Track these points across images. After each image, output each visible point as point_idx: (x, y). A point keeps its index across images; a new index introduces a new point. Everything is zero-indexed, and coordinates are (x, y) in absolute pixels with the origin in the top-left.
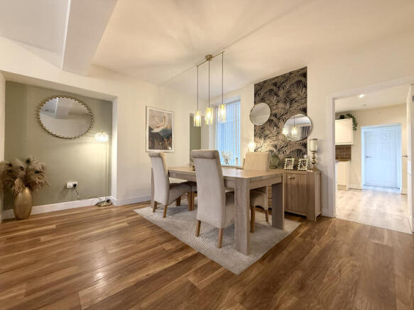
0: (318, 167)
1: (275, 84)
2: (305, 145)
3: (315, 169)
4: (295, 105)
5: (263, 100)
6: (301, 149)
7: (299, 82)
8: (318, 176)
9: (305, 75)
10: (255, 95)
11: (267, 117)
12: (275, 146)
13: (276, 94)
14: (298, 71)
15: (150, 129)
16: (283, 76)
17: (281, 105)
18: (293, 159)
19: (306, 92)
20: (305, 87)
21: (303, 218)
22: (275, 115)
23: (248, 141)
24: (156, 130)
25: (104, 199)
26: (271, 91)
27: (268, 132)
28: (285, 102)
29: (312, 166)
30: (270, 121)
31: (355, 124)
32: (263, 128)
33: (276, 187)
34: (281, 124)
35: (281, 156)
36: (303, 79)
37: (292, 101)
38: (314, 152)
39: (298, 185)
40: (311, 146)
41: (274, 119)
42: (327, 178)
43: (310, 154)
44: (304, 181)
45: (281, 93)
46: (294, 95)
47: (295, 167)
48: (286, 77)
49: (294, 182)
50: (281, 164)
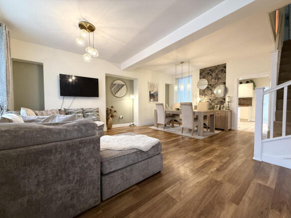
0: (231, 109)
1: (211, 70)
2: (225, 99)
3: (228, 109)
4: (220, 81)
5: (204, 77)
6: (223, 101)
7: (222, 70)
8: (230, 113)
9: (225, 67)
10: (200, 74)
11: (206, 86)
12: (210, 100)
13: (211, 75)
14: (222, 65)
15: (150, 92)
16: (215, 67)
17: (213, 80)
18: (219, 105)
19: (225, 75)
20: (225, 72)
21: (223, 130)
22: (211, 85)
23: (196, 97)
24: (152, 93)
25: (132, 123)
26: (208, 73)
27: (206, 93)
28: (215, 79)
29: (227, 108)
30: (208, 87)
31: (254, 86)
32: (204, 91)
33: (212, 116)
34: (213, 89)
35: (213, 104)
36: (224, 69)
37: (219, 79)
38: (228, 102)
39: (221, 116)
40: (227, 99)
41: (210, 87)
42: (234, 113)
43: (227, 103)
44: (223, 114)
45: (214, 74)
46: (220, 76)
47: (220, 109)
48: (216, 67)
49: (219, 115)
50: (213, 108)
